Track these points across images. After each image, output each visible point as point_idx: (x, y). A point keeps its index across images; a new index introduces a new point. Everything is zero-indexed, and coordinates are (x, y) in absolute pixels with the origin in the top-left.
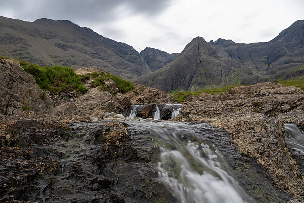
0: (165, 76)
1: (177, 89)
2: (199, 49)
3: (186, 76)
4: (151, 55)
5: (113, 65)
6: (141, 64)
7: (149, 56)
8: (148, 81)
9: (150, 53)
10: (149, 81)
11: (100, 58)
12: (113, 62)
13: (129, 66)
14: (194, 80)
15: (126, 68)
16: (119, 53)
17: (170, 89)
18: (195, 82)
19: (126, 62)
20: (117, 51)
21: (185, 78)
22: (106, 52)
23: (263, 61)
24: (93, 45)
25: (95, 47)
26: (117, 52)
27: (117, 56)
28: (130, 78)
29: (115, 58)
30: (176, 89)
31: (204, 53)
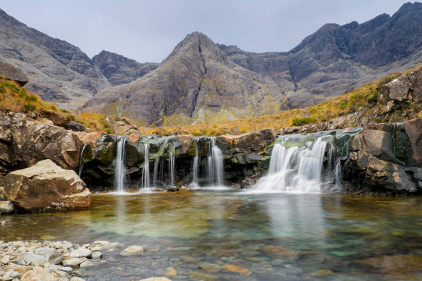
0: (151, 91)
1: (174, 114)
2: (200, 50)
3: (187, 92)
4: (112, 63)
5: (47, 73)
6: (95, 76)
7: (108, 64)
8: (118, 99)
9: (110, 60)
10: (121, 99)
11: (21, 59)
12: (46, 69)
13: (76, 77)
14: (200, 99)
15: (70, 80)
16: (57, 56)
17: (161, 113)
18: (202, 103)
19: (69, 70)
20: (53, 51)
21: (186, 95)
22: (31, 51)
23: (286, 78)
24: (5, 36)
25: (10, 40)
26: (52, 53)
27: (54, 59)
28: (80, 95)
29: (50, 62)
30: (172, 113)
31: (210, 57)
